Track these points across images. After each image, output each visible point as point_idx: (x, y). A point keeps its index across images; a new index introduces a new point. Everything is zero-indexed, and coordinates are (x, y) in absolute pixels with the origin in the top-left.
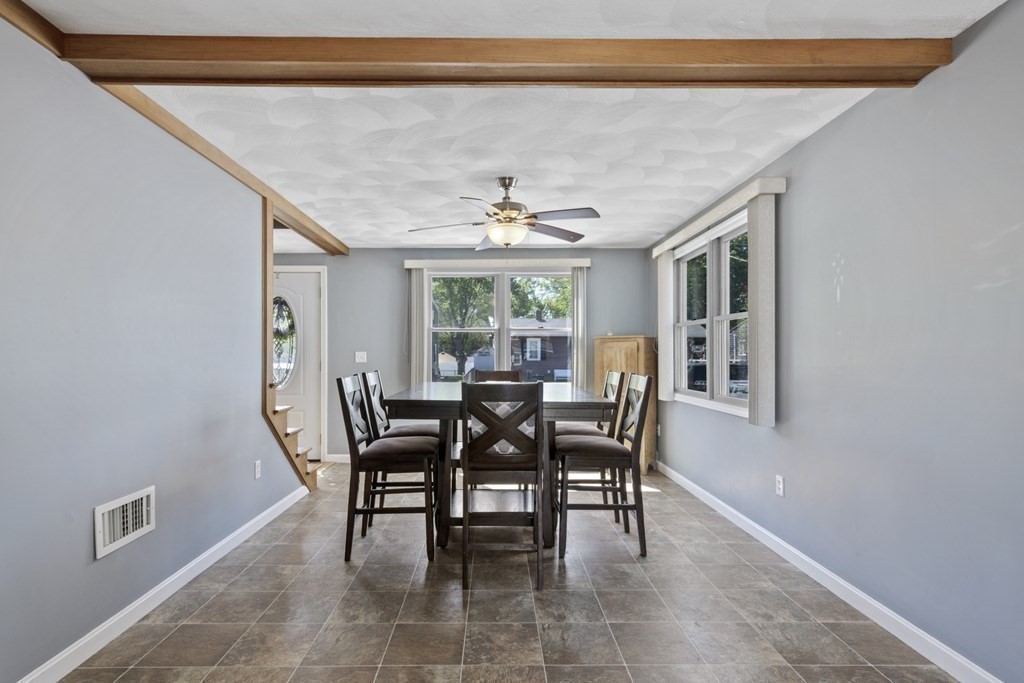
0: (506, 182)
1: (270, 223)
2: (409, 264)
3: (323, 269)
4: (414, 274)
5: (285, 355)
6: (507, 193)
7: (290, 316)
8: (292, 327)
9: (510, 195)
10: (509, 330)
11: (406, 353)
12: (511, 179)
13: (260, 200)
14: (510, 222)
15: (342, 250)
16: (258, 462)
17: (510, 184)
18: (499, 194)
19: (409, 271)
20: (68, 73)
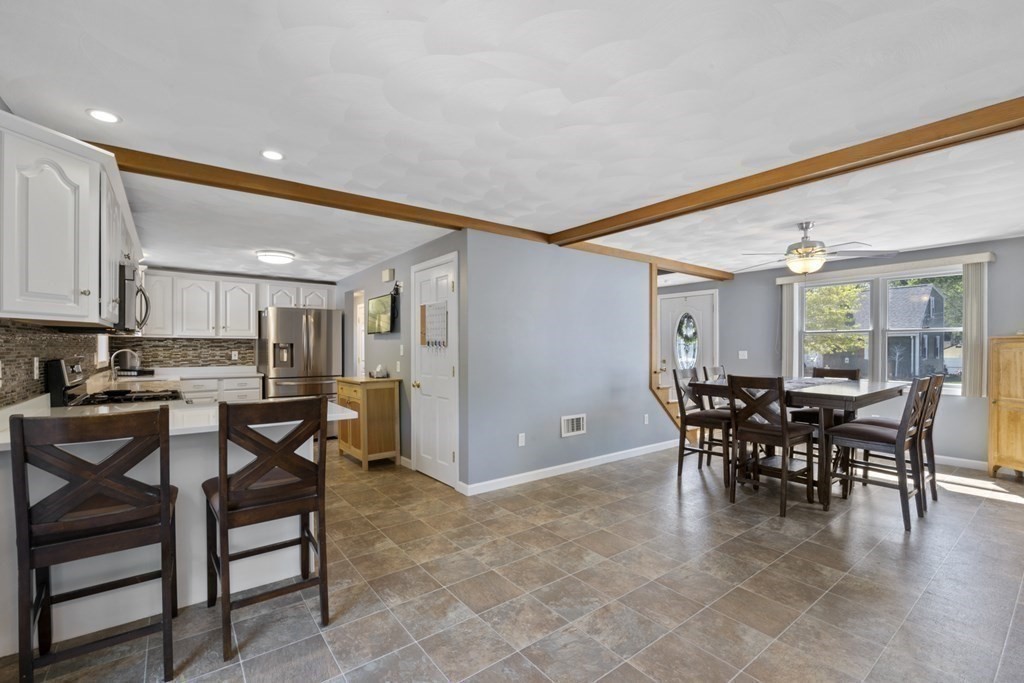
0: (804, 227)
1: (655, 272)
2: (779, 281)
3: (716, 292)
4: (785, 288)
5: (691, 352)
6: (805, 234)
7: (694, 326)
8: (695, 334)
9: (808, 235)
10: (885, 331)
11: (778, 353)
12: (808, 223)
13: (648, 265)
14: (807, 256)
15: (725, 277)
16: (646, 416)
17: (807, 228)
18: (797, 236)
19: (781, 286)
20: (553, 247)
